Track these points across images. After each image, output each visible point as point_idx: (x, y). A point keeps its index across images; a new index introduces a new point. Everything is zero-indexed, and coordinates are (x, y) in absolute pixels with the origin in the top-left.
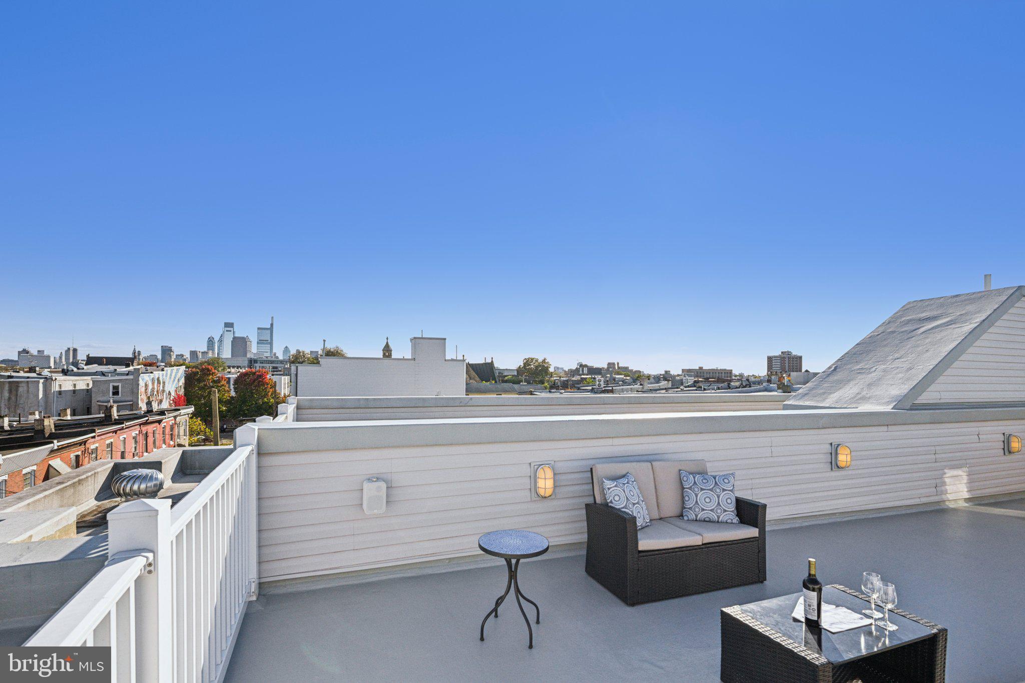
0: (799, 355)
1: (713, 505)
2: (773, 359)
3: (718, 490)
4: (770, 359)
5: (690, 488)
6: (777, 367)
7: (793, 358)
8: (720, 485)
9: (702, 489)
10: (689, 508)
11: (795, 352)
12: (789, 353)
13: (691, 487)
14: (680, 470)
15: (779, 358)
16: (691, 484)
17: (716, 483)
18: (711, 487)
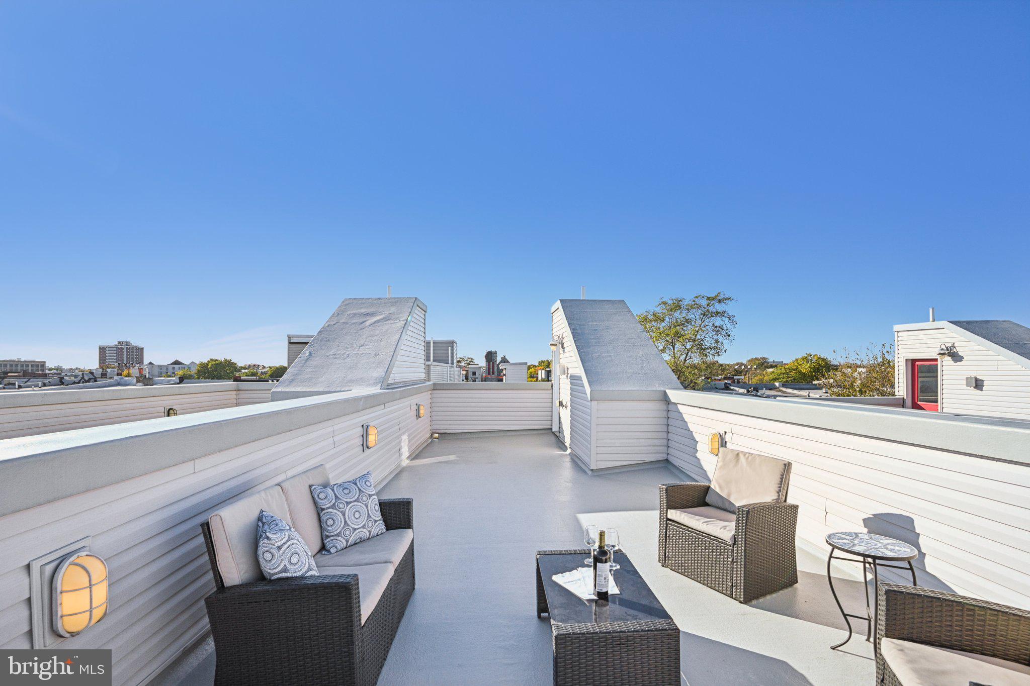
0: (140, 345)
1: (363, 520)
2: (107, 349)
3: (364, 498)
4: (103, 350)
5: (333, 507)
6: (111, 357)
7: (133, 349)
8: (364, 491)
9: (348, 503)
10: (336, 535)
11: (135, 343)
12: (128, 344)
13: (334, 505)
14: (310, 486)
15: (115, 349)
16: (334, 501)
17: (360, 490)
18: (356, 497)
